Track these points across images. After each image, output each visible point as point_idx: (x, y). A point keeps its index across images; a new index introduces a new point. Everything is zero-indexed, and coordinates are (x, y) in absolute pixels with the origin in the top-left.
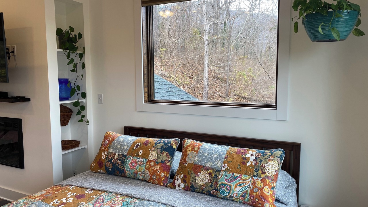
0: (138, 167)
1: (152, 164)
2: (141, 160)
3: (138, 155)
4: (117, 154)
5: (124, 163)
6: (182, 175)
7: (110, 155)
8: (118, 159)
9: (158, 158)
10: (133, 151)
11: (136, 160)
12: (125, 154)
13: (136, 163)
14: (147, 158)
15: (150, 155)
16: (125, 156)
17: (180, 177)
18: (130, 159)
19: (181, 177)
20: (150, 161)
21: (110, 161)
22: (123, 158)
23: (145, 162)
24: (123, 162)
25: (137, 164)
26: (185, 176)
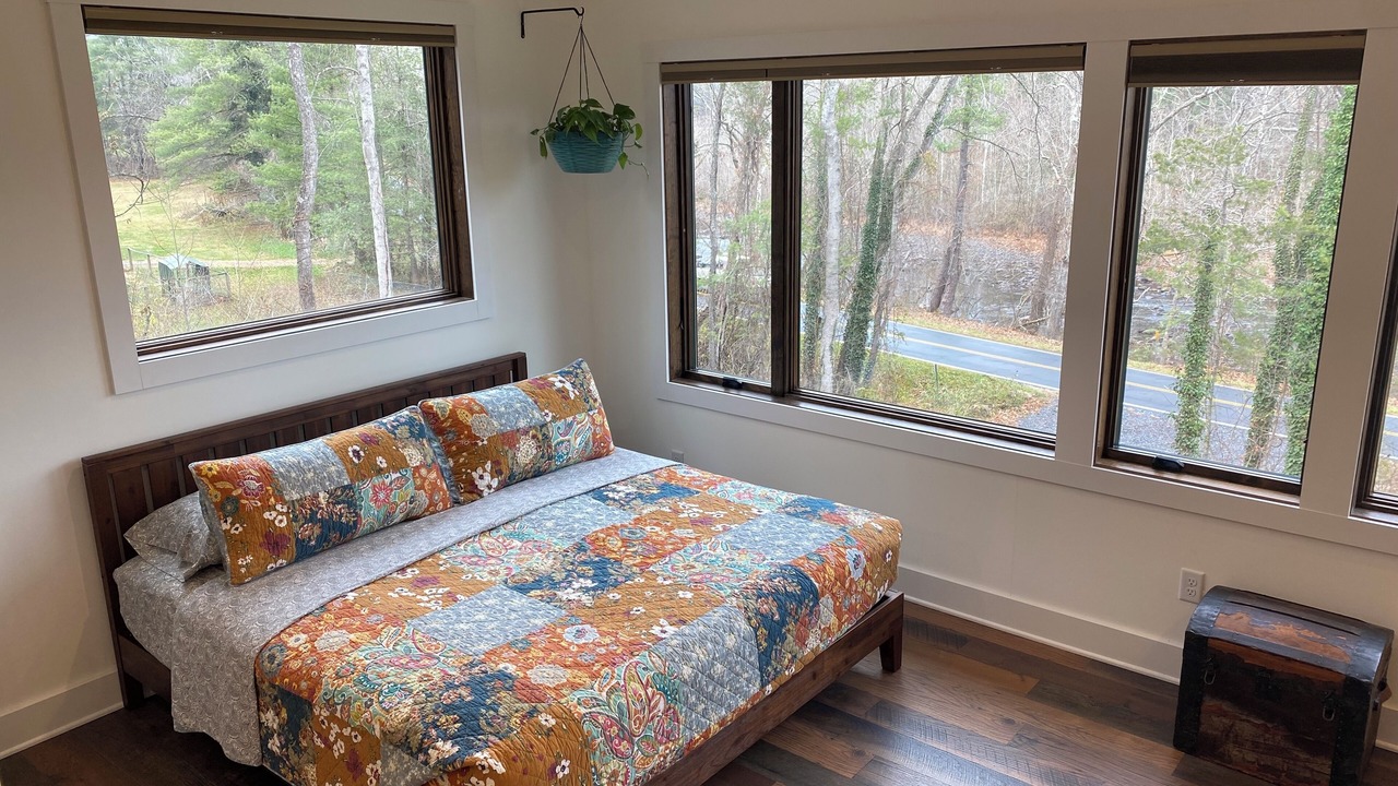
0: (396, 496)
1: (423, 471)
2: (394, 476)
3: (380, 471)
4: (321, 495)
5: (355, 505)
6: (489, 464)
7: (303, 506)
8: (334, 504)
9: (425, 456)
10: (363, 469)
11: (383, 483)
12: (346, 483)
13: (388, 489)
14: (408, 466)
15: (408, 458)
16: (349, 487)
17: (485, 471)
18: (366, 489)
19: (489, 469)
20: (417, 469)
21: (312, 519)
22: (346, 496)
23: (409, 475)
24: (352, 505)
25: (392, 490)
26: (496, 463)
